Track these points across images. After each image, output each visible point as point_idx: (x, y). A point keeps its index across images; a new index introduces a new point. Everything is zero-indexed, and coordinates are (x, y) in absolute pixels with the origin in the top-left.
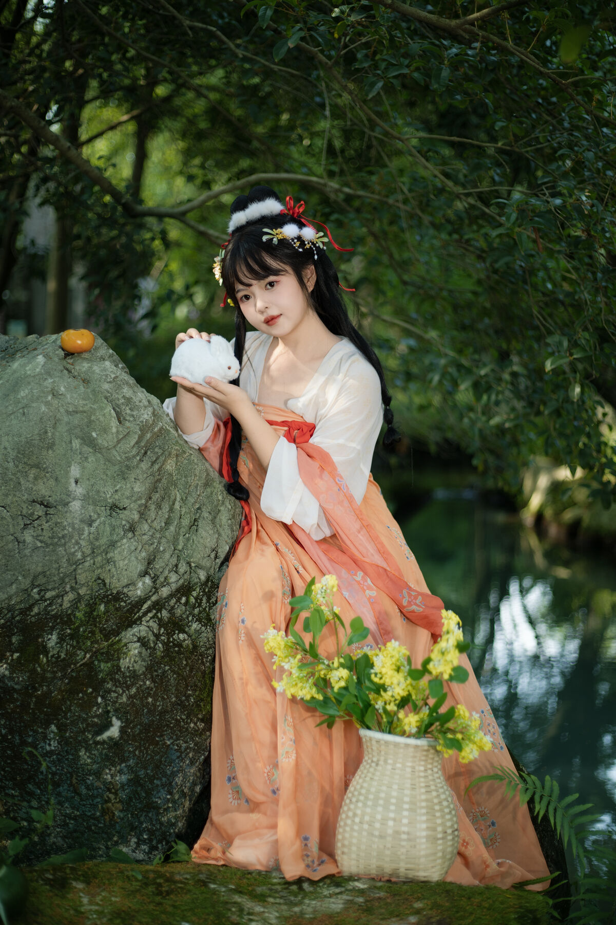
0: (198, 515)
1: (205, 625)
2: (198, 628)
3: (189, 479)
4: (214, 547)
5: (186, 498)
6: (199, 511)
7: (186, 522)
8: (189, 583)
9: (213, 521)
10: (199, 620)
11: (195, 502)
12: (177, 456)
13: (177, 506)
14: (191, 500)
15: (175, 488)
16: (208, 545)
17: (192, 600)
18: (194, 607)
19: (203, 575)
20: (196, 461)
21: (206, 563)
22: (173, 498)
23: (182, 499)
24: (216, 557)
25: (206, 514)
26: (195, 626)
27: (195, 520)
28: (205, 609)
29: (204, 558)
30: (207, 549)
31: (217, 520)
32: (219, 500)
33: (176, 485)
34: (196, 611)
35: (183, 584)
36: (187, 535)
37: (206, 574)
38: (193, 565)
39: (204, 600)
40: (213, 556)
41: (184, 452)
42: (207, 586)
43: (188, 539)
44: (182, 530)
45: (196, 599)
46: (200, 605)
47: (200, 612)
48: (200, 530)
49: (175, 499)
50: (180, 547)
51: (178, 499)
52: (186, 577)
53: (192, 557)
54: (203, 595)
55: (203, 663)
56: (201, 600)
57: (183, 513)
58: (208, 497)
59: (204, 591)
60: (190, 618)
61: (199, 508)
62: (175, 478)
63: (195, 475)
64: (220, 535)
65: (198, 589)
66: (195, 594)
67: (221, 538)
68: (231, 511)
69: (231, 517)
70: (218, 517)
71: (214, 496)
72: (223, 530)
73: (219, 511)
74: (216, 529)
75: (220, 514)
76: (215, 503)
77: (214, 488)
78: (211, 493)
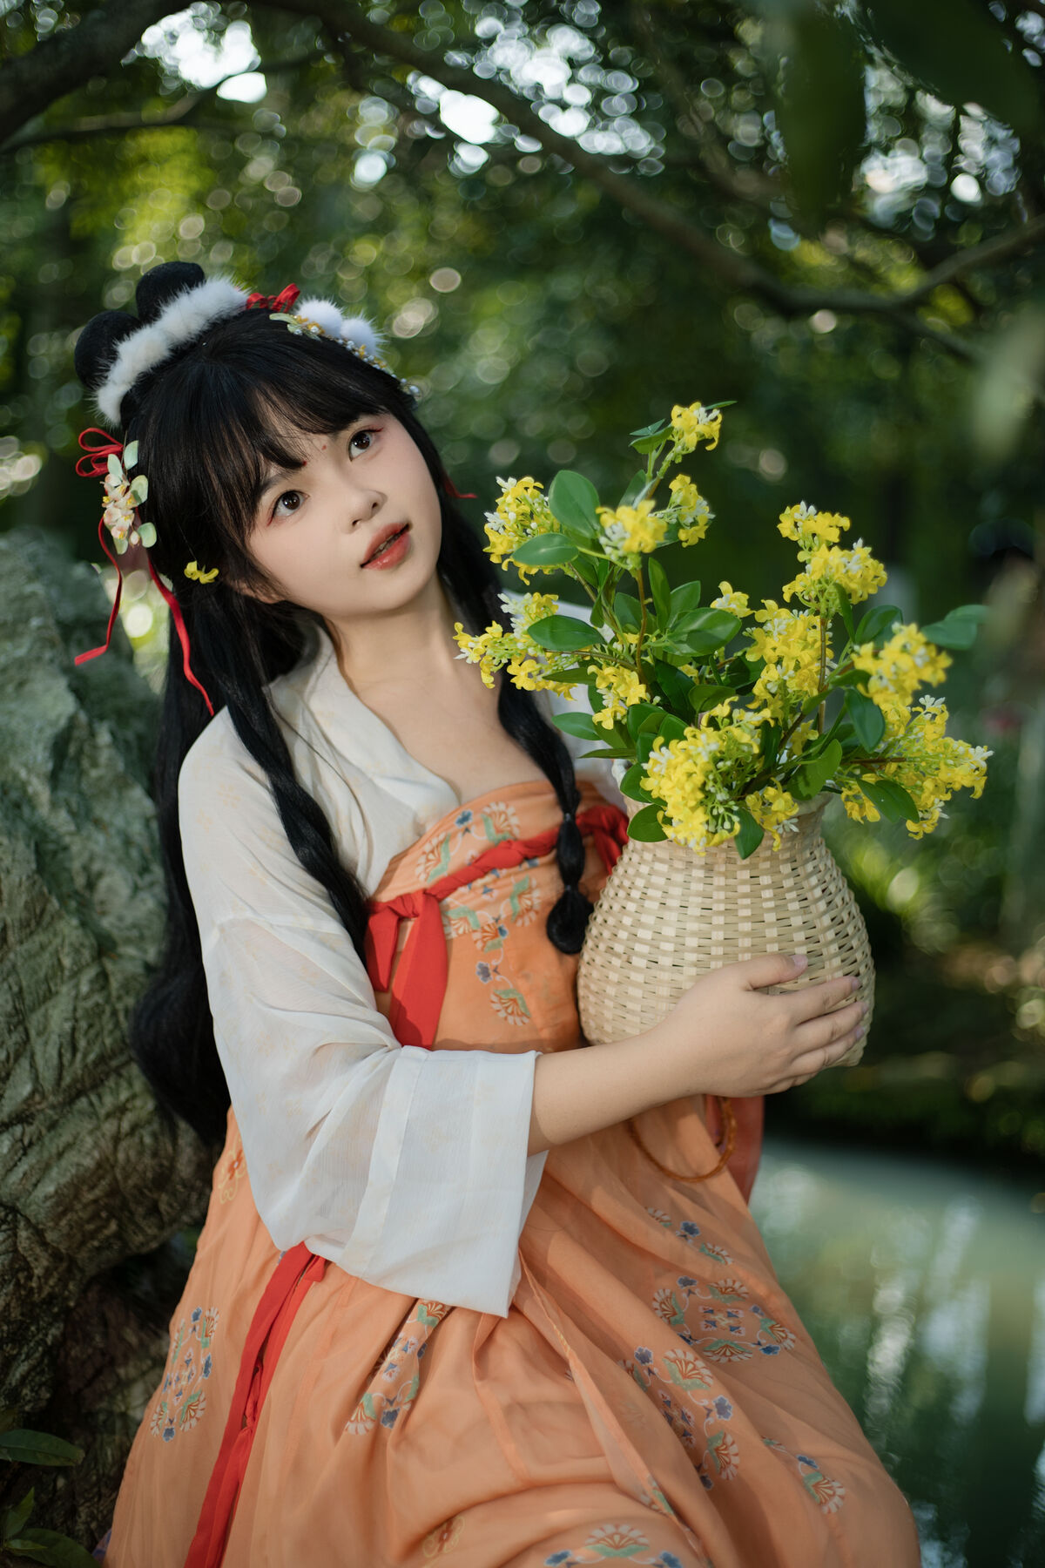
67: (25, 1063)
68: (86, 998)
69: (80, 1013)
70: (42, 1010)
71: (46, 956)
72: (46, 1043)
73: (50, 995)
74: (16, 1037)
75: (50, 1004)
76: (42, 974)
77: (55, 935)
78: (43, 947)
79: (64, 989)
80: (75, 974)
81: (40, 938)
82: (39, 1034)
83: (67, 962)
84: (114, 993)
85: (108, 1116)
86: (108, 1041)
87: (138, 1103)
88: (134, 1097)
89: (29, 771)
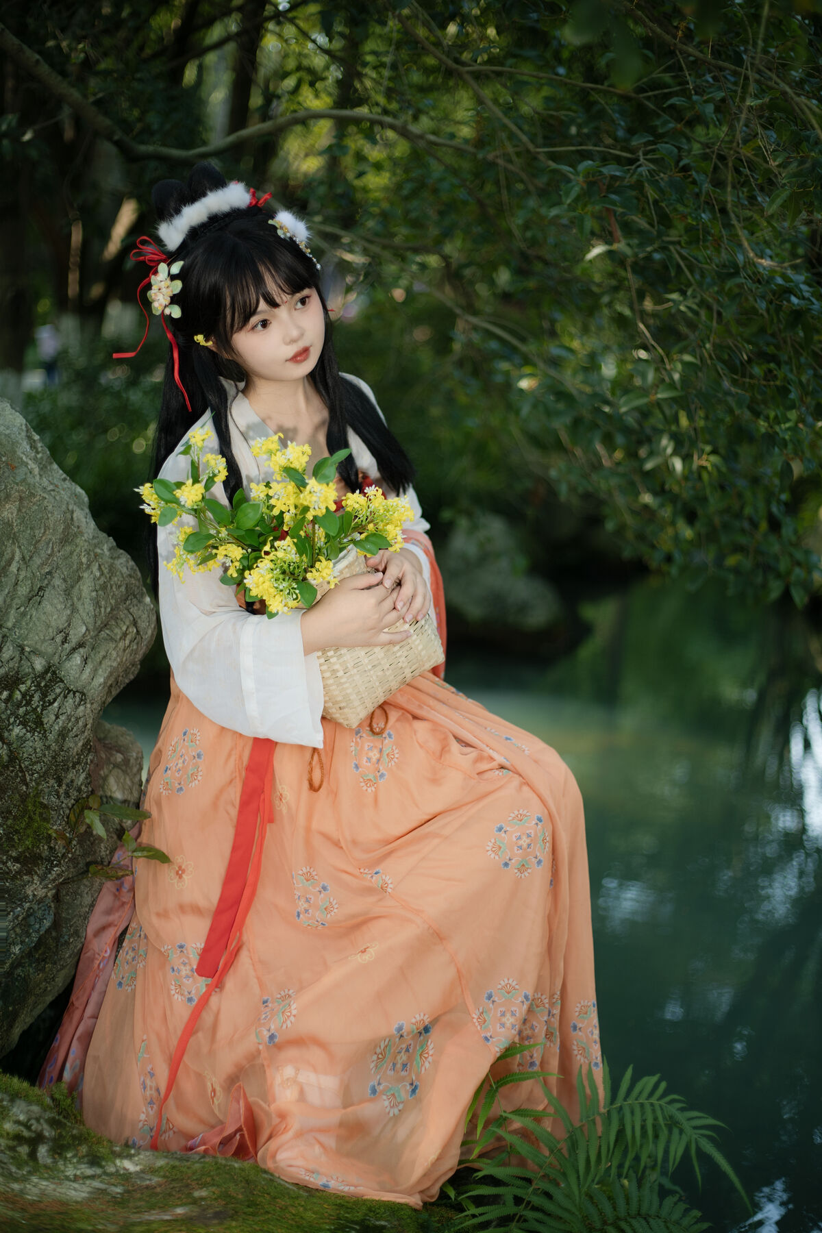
0: (46, 582)
1: (33, 731)
2: (21, 734)
3: (37, 532)
4: (61, 627)
5: (31, 557)
6: (49, 577)
7: (23, 590)
8: (17, 673)
9: (68, 593)
10: (24, 724)
11: (42, 564)
12: (21, 499)
13: (13, 568)
14: (37, 561)
15: (13, 543)
16: (53, 624)
17: (18, 696)
18: (19, 706)
19: (39, 664)
20: (50, 508)
21: (48, 648)
22: (7, 556)
23: (23, 558)
24: (65, 641)
25: (57, 582)
26: (17, 730)
27: (41, 589)
28: (36, 709)
29: (44, 641)
30: (51, 630)
31: (75, 591)
32: (82, 563)
33: (15, 539)
34: (22, 711)
35: (7, 674)
36: (22, 609)
37: (44, 662)
38: (27, 649)
39: (36, 697)
40: (59, 639)
41: (32, 495)
42: (44, 678)
43: (24, 614)
44: (17, 601)
45: (24, 695)
46: (28, 703)
47: (27, 713)
48: (45, 603)
49: (12, 558)
50: (10, 624)
51: (17, 558)
52: (11, 664)
53: (26, 638)
54: (36, 691)
55: (24, 782)
56: (32, 696)
57: (21, 578)
58: (66, 558)
59: (38, 685)
60: (12, 720)
61: (50, 573)
62: (16, 530)
63: (46, 528)
64: (74, 610)
65: (29, 683)
66: (23, 688)
67: (77, 616)
68: (99, 579)
69: (98, 587)
70: (78, 586)
71: (75, 557)
72: (83, 604)
73: (80, 578)
74: (70, 602)
75: (80, 583)
76: (75, 567)
77: (77, 546)
78: (71, 553)
79: (86, 575)
80: (88, 567)
81: (68, 548)
82: (79, 599)
83: (84, 560)
84: (108, 576)
85: (120, 639)
86: (113, 602)
87: (130, 630)
88: (128, 628)
89: (27, 457)
